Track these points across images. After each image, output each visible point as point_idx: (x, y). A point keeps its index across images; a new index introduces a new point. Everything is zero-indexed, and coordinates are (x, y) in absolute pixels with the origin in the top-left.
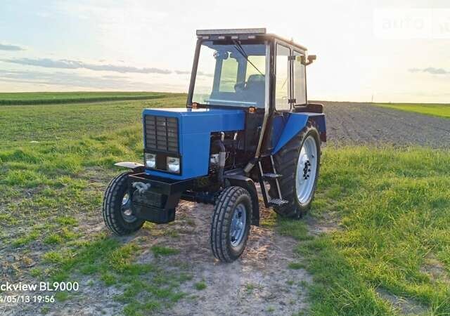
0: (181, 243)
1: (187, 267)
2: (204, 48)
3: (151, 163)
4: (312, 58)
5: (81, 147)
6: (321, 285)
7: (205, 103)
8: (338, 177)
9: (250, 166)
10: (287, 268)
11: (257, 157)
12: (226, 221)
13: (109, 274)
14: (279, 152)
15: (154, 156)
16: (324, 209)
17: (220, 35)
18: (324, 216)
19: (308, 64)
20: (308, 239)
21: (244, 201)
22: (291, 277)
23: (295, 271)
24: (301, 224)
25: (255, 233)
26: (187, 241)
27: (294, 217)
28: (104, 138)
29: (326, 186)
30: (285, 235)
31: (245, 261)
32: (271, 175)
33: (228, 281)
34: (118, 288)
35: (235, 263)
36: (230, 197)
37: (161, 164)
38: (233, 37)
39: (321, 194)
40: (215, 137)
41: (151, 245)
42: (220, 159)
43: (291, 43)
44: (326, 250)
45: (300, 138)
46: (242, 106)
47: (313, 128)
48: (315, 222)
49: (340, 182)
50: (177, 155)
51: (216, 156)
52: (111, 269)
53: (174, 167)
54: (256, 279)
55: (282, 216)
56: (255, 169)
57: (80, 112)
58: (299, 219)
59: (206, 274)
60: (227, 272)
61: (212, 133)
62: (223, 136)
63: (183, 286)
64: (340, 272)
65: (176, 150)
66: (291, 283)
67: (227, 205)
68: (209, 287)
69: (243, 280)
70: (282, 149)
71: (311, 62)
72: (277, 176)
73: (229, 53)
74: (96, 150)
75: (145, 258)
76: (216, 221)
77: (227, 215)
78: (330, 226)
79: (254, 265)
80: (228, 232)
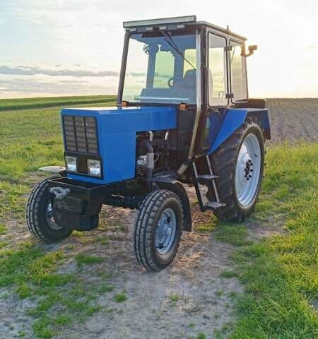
0: (110, 251)
1: (110, 277)
2: (132, 42)
3: (73, 167)
4: (252, 49)
5: (27, 153)
6: (251, 296)
7: (136, 101)
8: (287, 177)
9: (183, 168)
10: (219, 277)
11: (190, 158)
12: (149, 228)
13: (25, 286)
14: (215, 152)
15: (75, 158)
16: (269, 211)
17: (148, 26)
18: (269, 218)
19: (249, 55)
20: (246, 244)
21: (172, 205)
22: (221, 287)
23: (226, 280)
24: (241, 228)
25: (190, 239)
26: (116, 248)
27: (234, 221)
28: (52, 143)
29: (273, 186)
30: (222, 240)
31: (174, 270)
32: (207, 177)
33: (152, 292)
34: (33, 300)
35: (163, 272)
36: (155, 202)
37: (83, 168)
38: (161, 28)
39: (268, 196)
40: (142, 136)
41: (77, 253)
42: (148, 160)
43: (227, 32)
44: (263, 256)
45: (239, 136)
46: (174, 103)
47: (254, 125)
48: (257, 226)
49: (290, 183)
50: (98, 157)
51: (145, 157)
52: (28, 280)
53: (95, 170)
54: (183, 290)
55: (222, 219)
56: (189, 171)
57: (34, 118)
58: (240, 223)
59: (129, 284)
60: (153, 281)
61: (137, 133)
62: (151, 136)
63: (102, 297)
64: (274, 282)
65: (95, 152)
66: (219, 294)
67: (151, 210)
68: (131, 299)
69: (168, 291)
70: (219, 148)
71: (251, 52)
72: (213, 177)
73: (160, 46)
74: (41, 155)
75: (68, 267)
76: (138, 227)
77: (151, 221)
78: (273, 229)
79: (183, 274)
80: (153, 239)
